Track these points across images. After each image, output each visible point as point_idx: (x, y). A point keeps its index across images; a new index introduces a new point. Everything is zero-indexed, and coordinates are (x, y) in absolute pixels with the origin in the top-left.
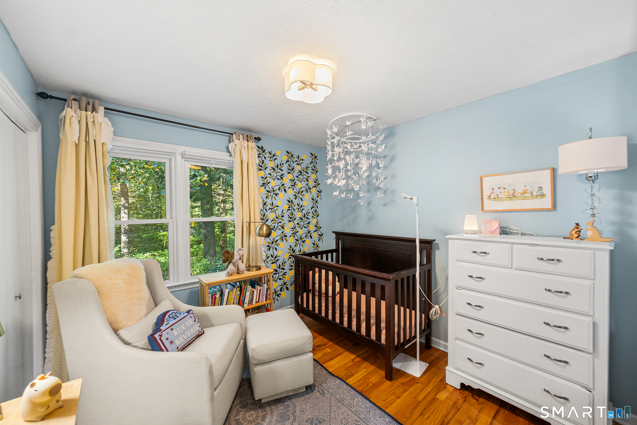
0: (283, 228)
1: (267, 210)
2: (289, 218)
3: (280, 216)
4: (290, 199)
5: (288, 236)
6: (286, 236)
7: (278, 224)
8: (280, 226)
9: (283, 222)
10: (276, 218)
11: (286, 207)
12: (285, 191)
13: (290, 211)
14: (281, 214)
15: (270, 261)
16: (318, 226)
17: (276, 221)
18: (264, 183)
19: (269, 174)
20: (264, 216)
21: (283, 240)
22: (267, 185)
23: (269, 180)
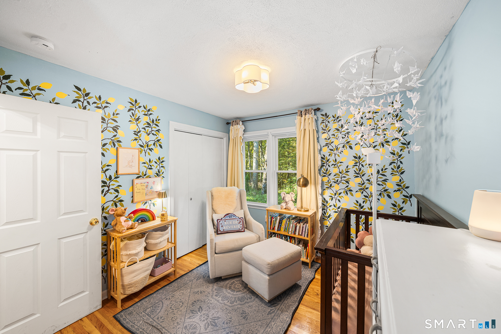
0: (347, 182)
1: (330, 166)
2: (356, 173)
3: (345, 172)
4: (357, 156)
5: (354, 190)
6: (351, 190)
7: (341, 178)
8: (344, 180)
9: (347, 177)
10: (339, 173)
11: (352, 163)
12: (351, 148)
13: (357, 167)
14: (346, 169)
15: (332, 209)
16: (402, 185)
17: (340, 176)
18: (327, 143)
19: (332, 135)
20: (327, 171)
21: (347, 194)
22: (330, 145)
23: (332, 140)
